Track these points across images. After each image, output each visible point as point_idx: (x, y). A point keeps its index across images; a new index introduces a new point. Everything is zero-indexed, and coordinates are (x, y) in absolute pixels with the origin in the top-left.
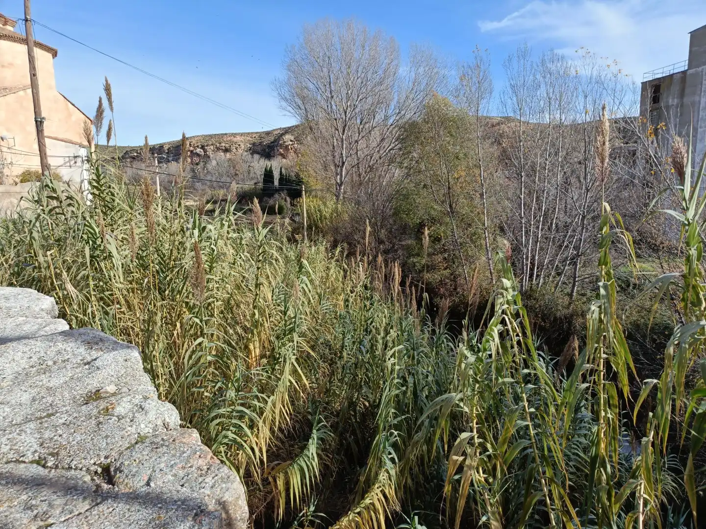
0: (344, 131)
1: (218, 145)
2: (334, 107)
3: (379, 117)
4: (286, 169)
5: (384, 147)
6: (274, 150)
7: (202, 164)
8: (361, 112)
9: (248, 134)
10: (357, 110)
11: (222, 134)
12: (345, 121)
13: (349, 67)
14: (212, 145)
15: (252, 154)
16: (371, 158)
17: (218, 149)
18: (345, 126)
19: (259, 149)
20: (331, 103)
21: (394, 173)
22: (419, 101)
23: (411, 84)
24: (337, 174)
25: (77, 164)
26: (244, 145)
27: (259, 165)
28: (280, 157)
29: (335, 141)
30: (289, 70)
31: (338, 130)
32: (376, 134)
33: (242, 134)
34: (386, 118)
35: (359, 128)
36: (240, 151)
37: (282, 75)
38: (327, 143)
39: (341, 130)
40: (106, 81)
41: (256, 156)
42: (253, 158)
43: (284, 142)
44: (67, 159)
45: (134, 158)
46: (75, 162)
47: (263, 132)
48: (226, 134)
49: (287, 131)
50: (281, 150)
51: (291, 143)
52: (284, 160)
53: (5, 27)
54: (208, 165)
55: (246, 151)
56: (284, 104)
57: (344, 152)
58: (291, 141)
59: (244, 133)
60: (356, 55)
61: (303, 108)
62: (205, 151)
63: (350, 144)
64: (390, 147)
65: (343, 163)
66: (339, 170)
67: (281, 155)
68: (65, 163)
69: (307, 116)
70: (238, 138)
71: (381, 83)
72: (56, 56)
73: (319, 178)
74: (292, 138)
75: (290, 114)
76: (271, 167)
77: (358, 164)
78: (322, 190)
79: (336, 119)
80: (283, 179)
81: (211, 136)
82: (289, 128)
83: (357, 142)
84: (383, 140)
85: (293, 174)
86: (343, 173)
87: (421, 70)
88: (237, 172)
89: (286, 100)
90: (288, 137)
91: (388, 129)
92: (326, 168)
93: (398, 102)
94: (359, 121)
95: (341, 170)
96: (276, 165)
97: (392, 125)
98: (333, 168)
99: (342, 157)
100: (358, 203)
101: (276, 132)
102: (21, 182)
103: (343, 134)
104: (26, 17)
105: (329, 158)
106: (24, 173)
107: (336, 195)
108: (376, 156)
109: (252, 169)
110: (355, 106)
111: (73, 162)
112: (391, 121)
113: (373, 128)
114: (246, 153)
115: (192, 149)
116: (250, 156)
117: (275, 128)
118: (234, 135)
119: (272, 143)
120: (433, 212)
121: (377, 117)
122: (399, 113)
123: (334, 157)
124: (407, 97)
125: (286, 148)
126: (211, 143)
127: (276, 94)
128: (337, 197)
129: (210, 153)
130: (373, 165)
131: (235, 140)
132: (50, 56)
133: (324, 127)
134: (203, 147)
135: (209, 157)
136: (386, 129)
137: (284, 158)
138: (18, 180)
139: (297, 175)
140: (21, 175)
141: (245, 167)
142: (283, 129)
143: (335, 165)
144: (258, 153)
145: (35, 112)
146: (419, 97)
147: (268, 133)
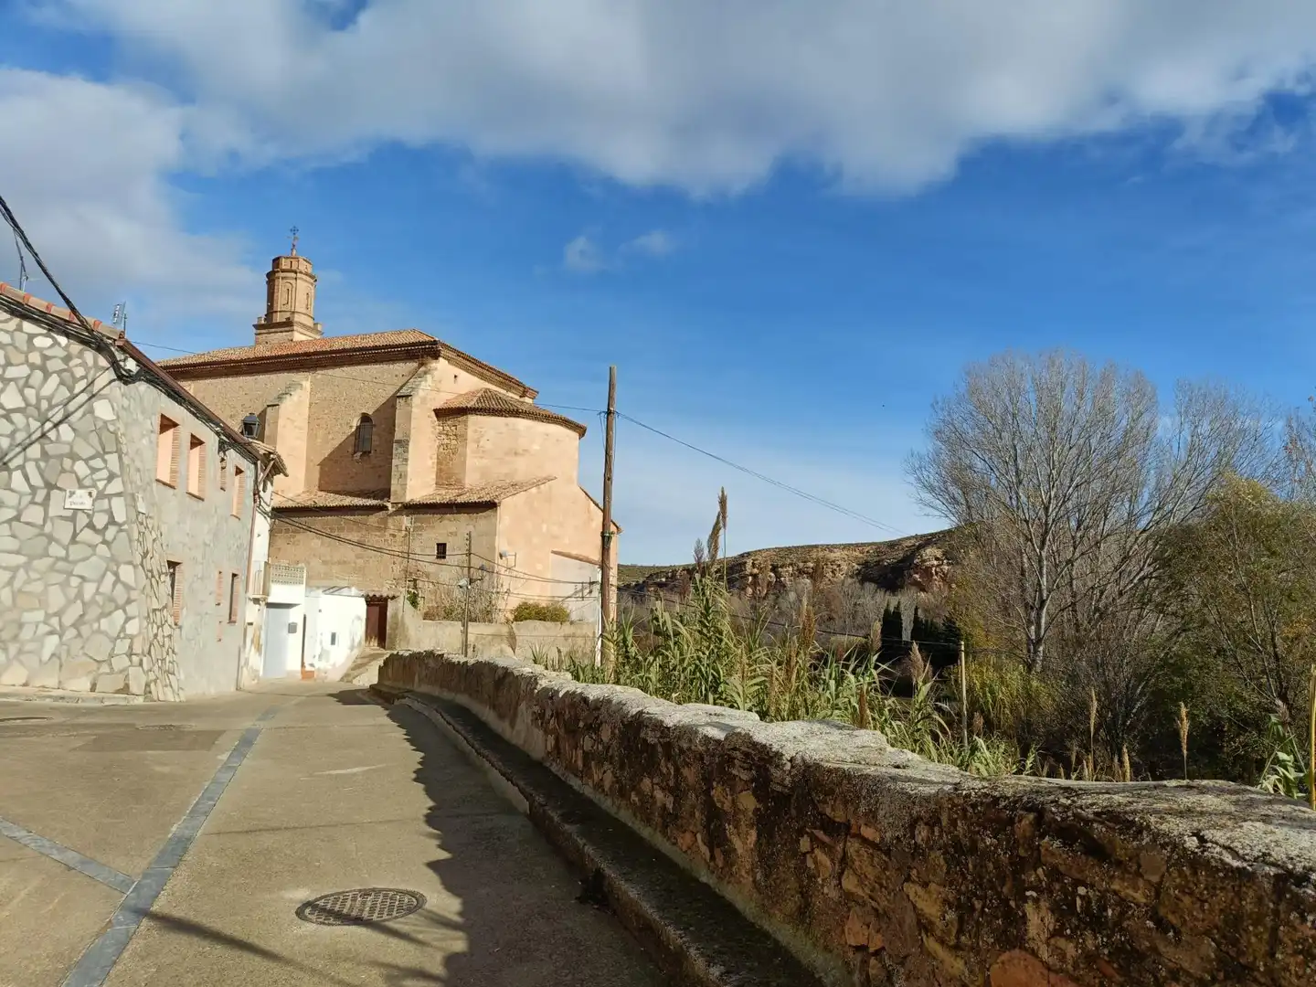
0: (1043, 543)
1: (801, 565)
2: (1023, 499)
3: (1118, 514)
4: (925, 611)
5: (1130, 572)
6: (903, 576)
7: (772, 597)
8: (1079, 507)
9: (857, 545)
10: (1070, 505)
11: (809, 546)
12: (1046, 524)
13: (1053, 429)
14: (791, 564)
15: (862, 582)
16: (1102, 593)
17: (801, 572)
18: (1046, 532)
19: (875, 573)
20: (1017, 493)
21: (1154, 625)
22: (1202, 485)
23: (1183, 454)
24: (1030, 622)
25: (593, 595)
26: (846, 565)
27: (875, 602)
28: (913, 589)
29: (1025, 560)
30: (938, 439)
31: (1031, 540)
32: (1111, 549)
33: (846, 547)
34: (1132, 518)
35: (1073, 538)
36: (840, 576)
37: (925, 445)
38: (1009, 563)
39: (1036, 542)
40: (723, 492)
41: (870, 586)
42: (862, 588)
43: (924, 561)
44: (579, 586)
45: (661, 585)
46: (591, 592)
47: (884, 543)
48: (816, 546)
49: (929, 540)
50: (917, 576)
51: (936, 563)
52: (923, 595)
53: (522, 399)
54: (780, 600)
55: (852, 577)
56: (928, 496)
57: (1044, 581)
58: (937, 559)
59: (850, 545)
60: (1067, 408)
61: (964, 502)
62: (778, 576)
63: (1056, 566)
64: (1142, 574)
65: (1043, 603)
66: (1033, 614)
67: (916, 584)
68: (576, 592)
69: (970, 515)
70: (837, 554)
71: (1119, 455)
72: (583, 435)
73: (993, 629)
74: (939, 553)
75: (937, 513)
76: (898, 607)
77: (1073, 604)
78: (998, 653)
79: (1027, 522)
80: (921, 630)
81: (789, 550)
82: (933, 535)
83: (1070, 562)
84: (1125, 558)
85: (939, 622)
86: (1043, 621)
87: (1205, 428)
88: (834, 616)
89: (931, 489)
90: (931, 553)
91: (1137, 539)
92: (1005, 609)
93: (1158, 488)
94: (1073, 524)
95: (1039, 617)
96: (907, 602)
97: (1144, 531)
98: (1021, 611)
99: (1041, 591)
100: (1073, 678)
101: (908, 543)
102: (516, 619)
103: (1042, 548)
104: (609, 409)
105: (1013, 593)
106: (520, 607)
107: (1025, 663)
108: (1112, 589)
109: (859, 609)
110: (1066, 499)
111: (588, 591)
112: (1143, 523)
113: (1104, 538)
114: (850, 580)
115: (756, 571)
116: (858, 585)
117: (906, 536)
118: (831, 548)
119: (899, 562)
120: (1240, 706)
121: (1112, 517)
122: (1159, 509)
123: (1024, 590)
124: (1176, 478)
125: (927, 572)
126: (788, 561)
127: (912, 479)
128: (1030, 667)
129: (786, 579)
130: (1106, 607)
131: (832, 556)
132: (575, 435)
133: (1003, 536)
134: (774, 569)
135: (785, 586)
136: (1132, 539)
137: (923, 590)
138: (511, 617)
139: (950, 623)
140: (517, 610)
141: (848, 606)
142: (922, 536)
143: (1026, 605)
144: (872, 580)
145: (604, 525)
146: (1202, 476)
147: (892, 545)
